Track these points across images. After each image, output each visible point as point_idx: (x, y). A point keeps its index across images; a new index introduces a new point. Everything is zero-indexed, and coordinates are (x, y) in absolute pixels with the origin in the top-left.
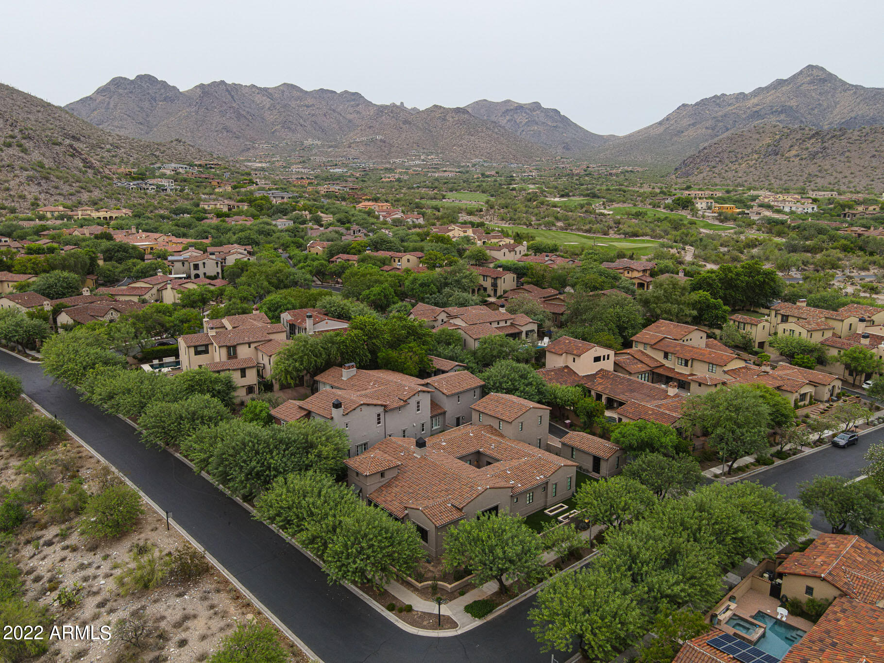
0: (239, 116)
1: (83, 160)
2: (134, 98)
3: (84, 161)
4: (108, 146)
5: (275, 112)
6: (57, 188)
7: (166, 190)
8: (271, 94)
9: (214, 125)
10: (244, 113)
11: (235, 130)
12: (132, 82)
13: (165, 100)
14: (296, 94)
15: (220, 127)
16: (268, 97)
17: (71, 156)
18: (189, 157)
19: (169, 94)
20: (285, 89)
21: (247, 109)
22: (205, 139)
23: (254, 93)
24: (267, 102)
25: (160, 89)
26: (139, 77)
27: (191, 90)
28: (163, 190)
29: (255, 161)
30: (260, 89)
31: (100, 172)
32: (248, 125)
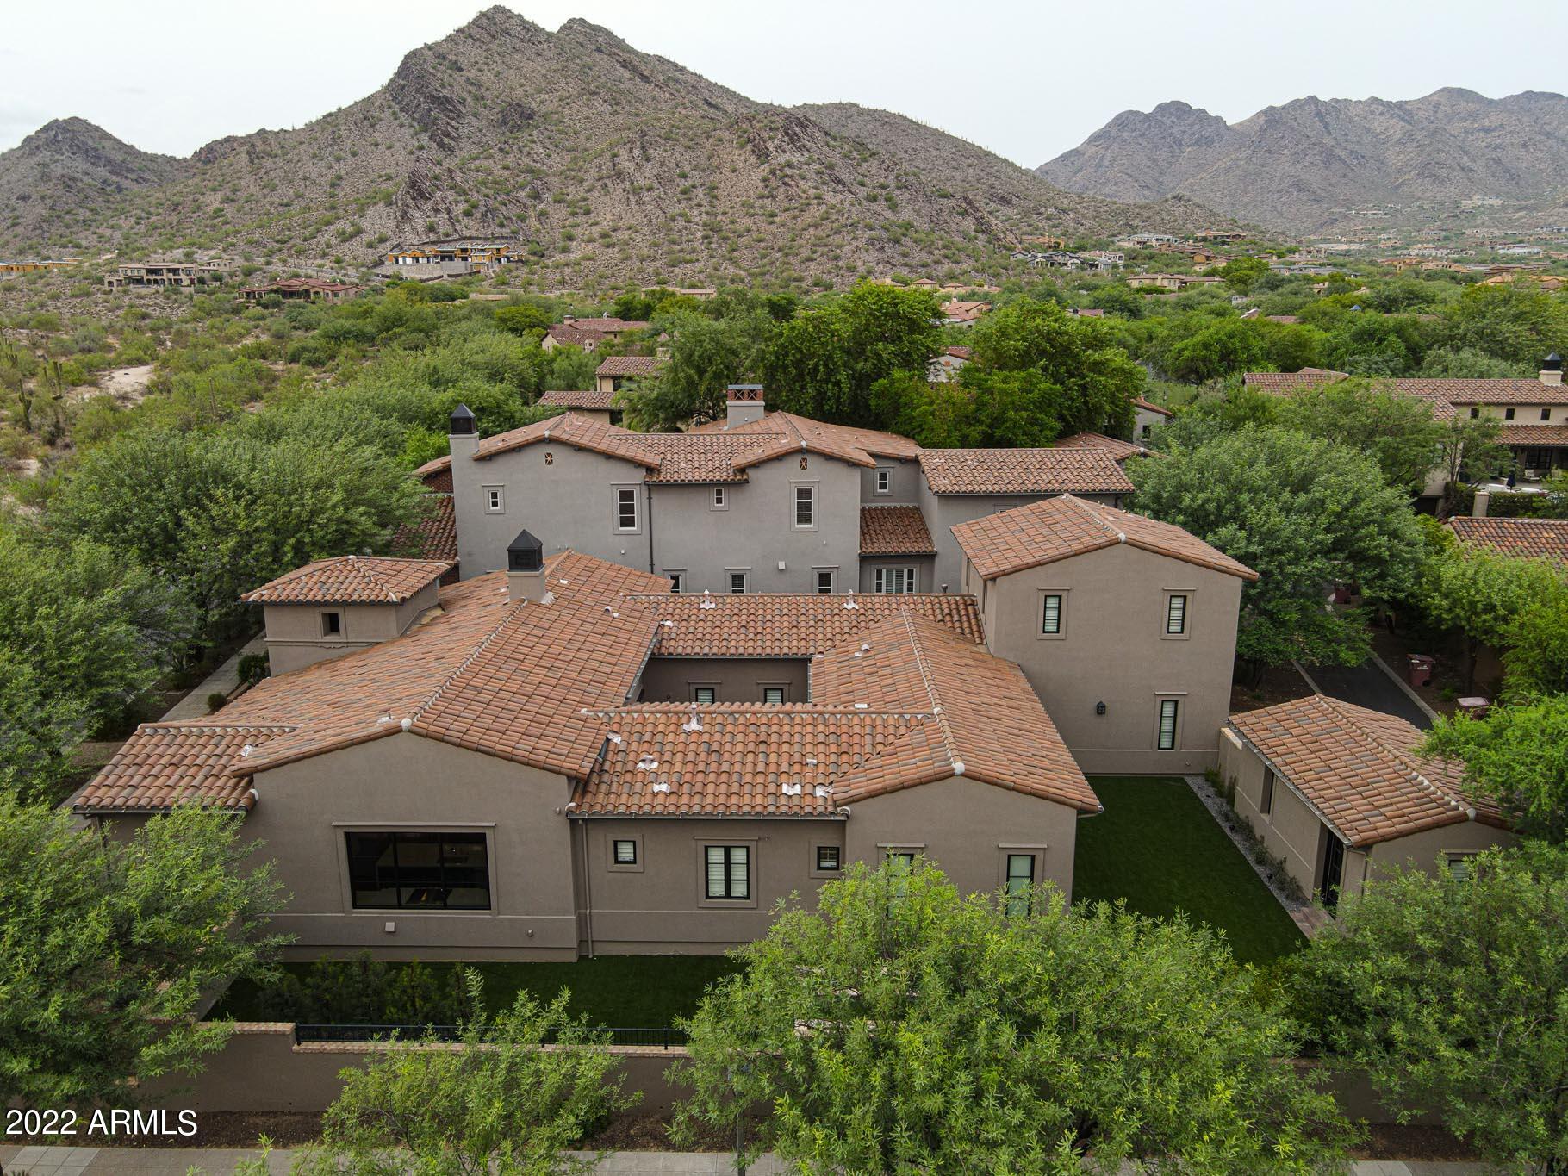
0: (1329, 157)
1: (977, 219)
2: (1145, 144)
3: (978, 221)
4: (1050, 211)
5: (1411, 146)
6: (905, 255)
7: (1097, 266)
8: (1409, 113)
9: (1277, 180)
10: (1343, 154)
11: (1315, 187)
12: (1147, 117)
13: (1197, 143)
14: (1464, 107)
15: (1287, 182)
16: (1403, 120)
17: (961, 214)
18: (1189, 226)
19: (1207, 132)
20: (1443, 101)
21: (1350, 147)
22: (1254, 207)
23: (1372, 113)
24: (1397, 128)
25: (1192, 125)
26: (1162, 108)
27: (1249, 121)
28: (1091, 266)
29: (1338, 241)
30: (1388, 104)
31: (998, 239)
32: (1345, 176)
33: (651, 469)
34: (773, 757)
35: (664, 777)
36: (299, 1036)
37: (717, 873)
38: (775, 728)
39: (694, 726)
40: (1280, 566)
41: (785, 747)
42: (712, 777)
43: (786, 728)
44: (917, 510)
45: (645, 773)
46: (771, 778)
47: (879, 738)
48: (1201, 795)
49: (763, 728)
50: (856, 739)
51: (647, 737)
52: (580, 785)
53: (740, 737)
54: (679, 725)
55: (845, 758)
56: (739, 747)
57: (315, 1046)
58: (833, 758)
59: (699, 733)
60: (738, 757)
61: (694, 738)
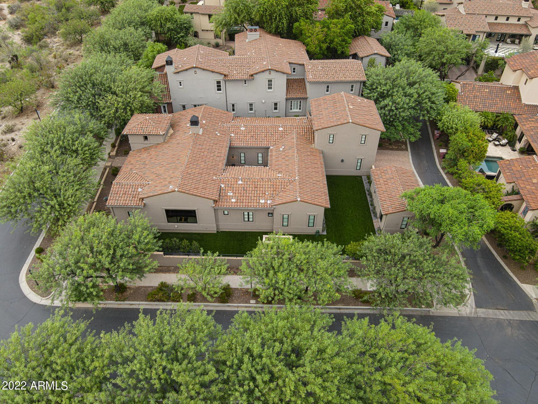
33: (225, 75)
34: (258, 192)
35: (234, 197)
36: (164, 254)
37: (246, 216)
38: (259, 183)
39: (240, 182)
40: (400, 112)
41: (261, 189)
42: (245, 197)
43: (262, 183)
44: (304, 79)
45: (230, 196)
46: (258, 198)
47: (283, 186)
48: (364, 182)
49: (256, 183)
50: (277, 186)
51: (230, 186)
52: (215, 201)
53: (251, 186)
54: (237, 182)
55: (274, 192)
56: (251, 189)
57: (168, 256)
58: (272, 192)
59: (242, 184)
60: (250, 192)
61: (240, 186)
